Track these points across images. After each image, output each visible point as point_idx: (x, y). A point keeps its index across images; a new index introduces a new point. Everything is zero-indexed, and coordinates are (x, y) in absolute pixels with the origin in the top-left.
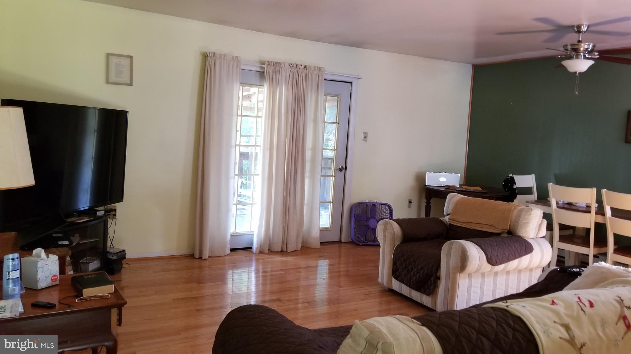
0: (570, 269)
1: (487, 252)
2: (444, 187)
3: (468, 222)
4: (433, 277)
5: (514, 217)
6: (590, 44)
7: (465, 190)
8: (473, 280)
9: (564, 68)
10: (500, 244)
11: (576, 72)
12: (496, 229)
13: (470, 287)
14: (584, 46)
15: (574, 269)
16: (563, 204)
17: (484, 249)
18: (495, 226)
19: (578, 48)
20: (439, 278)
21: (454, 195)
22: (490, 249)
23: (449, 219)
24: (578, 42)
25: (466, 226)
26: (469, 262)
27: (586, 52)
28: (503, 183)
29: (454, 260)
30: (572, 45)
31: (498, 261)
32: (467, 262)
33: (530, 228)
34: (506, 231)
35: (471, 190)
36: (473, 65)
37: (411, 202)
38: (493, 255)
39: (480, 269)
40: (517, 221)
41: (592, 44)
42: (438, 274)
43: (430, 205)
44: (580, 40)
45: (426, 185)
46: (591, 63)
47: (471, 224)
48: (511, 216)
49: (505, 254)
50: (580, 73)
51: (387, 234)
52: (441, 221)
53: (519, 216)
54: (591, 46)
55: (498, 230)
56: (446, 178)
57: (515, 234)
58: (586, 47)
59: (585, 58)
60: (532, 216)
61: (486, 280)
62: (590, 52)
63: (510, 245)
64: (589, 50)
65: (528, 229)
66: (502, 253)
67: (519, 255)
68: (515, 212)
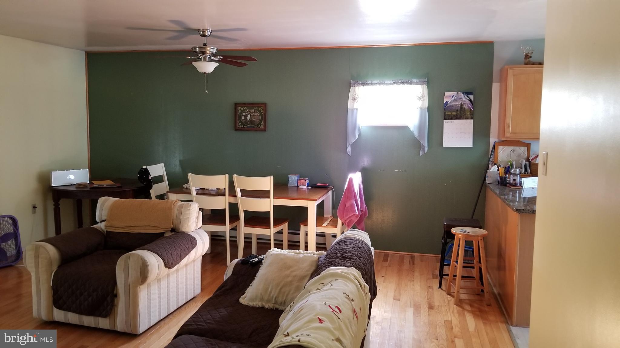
0: (251, 261)
1: (164, 257)
2: (75, 185)
3: (128, 227)
4: (110, 296)
5: (175, 215)
6: (214, 48)
7: (98, 186)
8: (152, 288)
9: (195, 68)
10: (171, 245)
11: (205, 73)
12: (160, 229)
13: (149, 296)
14: (210, 50)
15: (254, 259)
16: (198, 189)
17: (161, 255)
18: (158, 226)
19: (205, 51)
20: (116, 296)
21: (106, 199)
22: (166, 253)
23: (106, 226)
24: (204, 46)
25: (129, 231)
26: (150, 273)
27: (212, 55)
28: (139, 175)
29: (133, 274)
30: (200, 48)
31: (174, 263)
32: (148, 272)
33: (191, 222)
34: (170, 230)
35: (104, 185)
36: (85, 52)
37: (36, 207)
38: (169, 259)
39: (159, 276)
40: (179, 218)
41: (216, 48)
42: (115, 292)
43: (59, 206)
44: (206, 43)
45: (53, 186)
46: (216, 65)
47: (131, 228)
48: (172, 214)
49: (178, 254)
50: (208, 74)
51: (40, 260)
52: (95, 229)
53: (180, 213)
54: (215, 50)
55: (161, 229)
56: (74, 175)
57: (178, 231)
58: (212, 50)
59: (212, 61)
60: (191, 210)
61: (162, 283)
62: (215, 55)
63: (179, 244)
64: (214, 53)
65: (189, 224)
66: (175, 253)
67: (188, 251)
68: (176, 210)
